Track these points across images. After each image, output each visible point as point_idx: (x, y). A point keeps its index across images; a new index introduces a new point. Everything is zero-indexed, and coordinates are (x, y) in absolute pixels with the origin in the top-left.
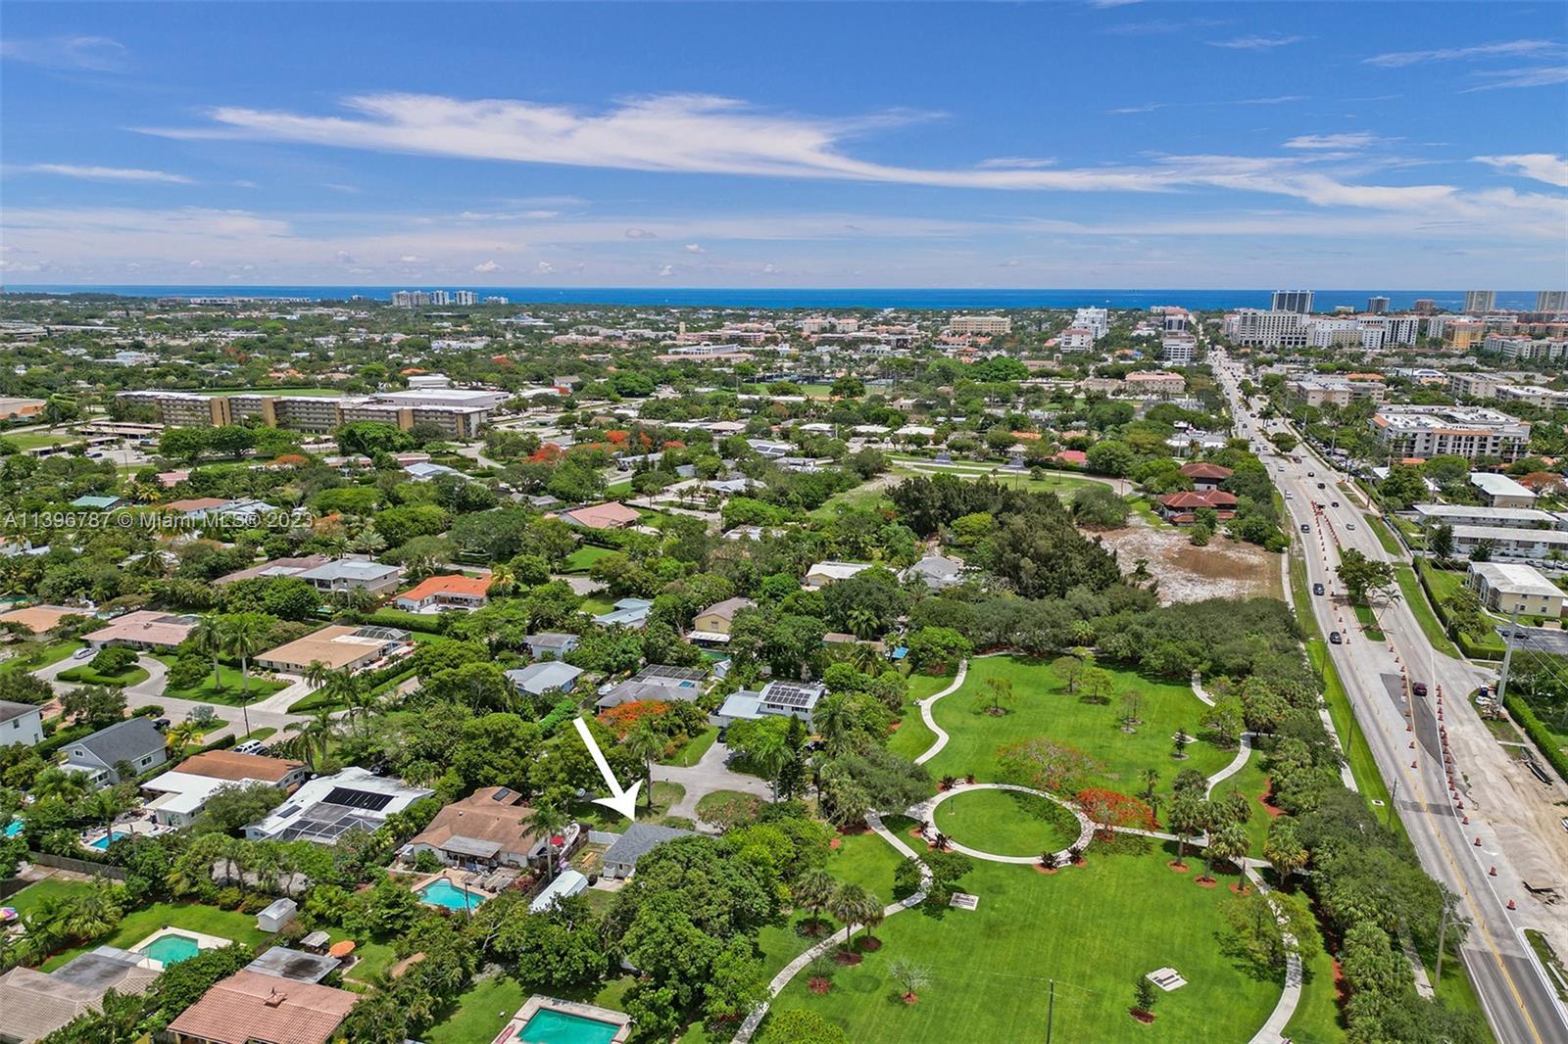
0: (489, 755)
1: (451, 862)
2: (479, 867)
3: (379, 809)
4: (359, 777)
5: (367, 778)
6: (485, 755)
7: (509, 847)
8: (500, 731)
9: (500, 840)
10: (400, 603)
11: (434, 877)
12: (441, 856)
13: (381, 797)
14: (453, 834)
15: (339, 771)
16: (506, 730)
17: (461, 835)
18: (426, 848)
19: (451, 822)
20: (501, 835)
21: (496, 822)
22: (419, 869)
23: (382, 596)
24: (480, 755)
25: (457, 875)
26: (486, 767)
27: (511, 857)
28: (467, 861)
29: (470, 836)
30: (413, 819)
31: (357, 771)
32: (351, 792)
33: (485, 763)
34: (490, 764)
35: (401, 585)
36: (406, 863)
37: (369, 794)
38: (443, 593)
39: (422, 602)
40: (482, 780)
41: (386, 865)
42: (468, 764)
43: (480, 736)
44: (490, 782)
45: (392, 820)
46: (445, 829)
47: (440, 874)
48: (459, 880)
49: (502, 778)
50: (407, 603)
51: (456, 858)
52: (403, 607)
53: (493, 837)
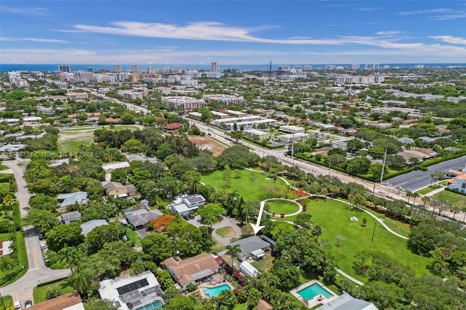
3: (148, 284)
7: (212, 268)
9: (206, 268)
12: (194, 283)
13: (143, 280)
14: (190, 275)
20: (204, 266)
21: (197, 264)
22: (192, 291)
37: (134, 283)
46: (185, 275)
47: (199, 288)
53: (202, 269)
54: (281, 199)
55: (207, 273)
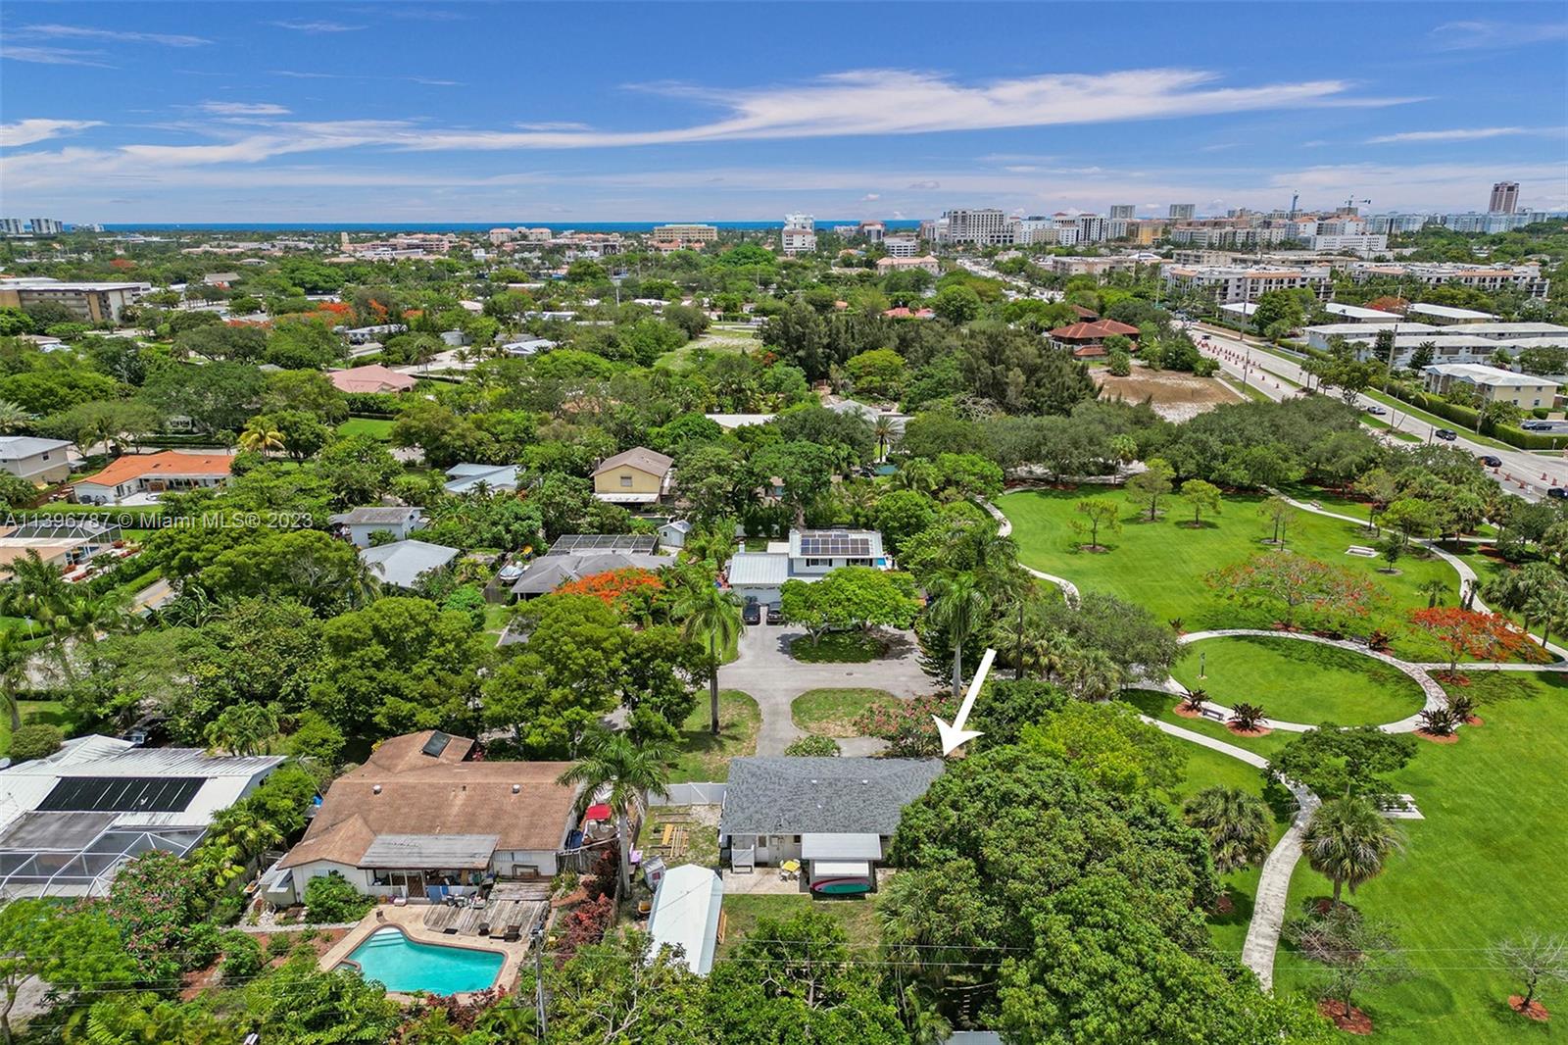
0: (390, 676)
1: (386, 890)
2: (456, 891)
3: (180, 806)
4: (107, 754)
5: (124, 754)
6: (381, 676)
7: (515, 839)
8: (407, 628)
9: (488, 829)
10: (79, 492)
11: (358, 931)
12: (362, 883)
13: (175, 783)
14: (376, 833)
15: (57, 748)
16: (418, 624)
17: (393, 831)
18: (323, 870)
19: (362, 810)
20: (484, 817)
21: (462, 795)
22: (314, 918)
23: (44, 487)
24: (371, 679)
25: (414, 916)
26: (389, 699)
27: (520, 859)
28: (427, 882)
29: (416, 830)
30: (271, 815)
31: (97, 742)
32: (103, 782)
33: (385, 691)
34: (396, 692)
35: (73, 472)
36: (279, 909)
37: (144, 780)
38: (152, 475)
39: (120, 489)
40: (385, 725)
41: (234, 920)
42: (349, 699)
43: (365, 643)
44: (401, 725)
45: (225, 825)
46: (355, 825)
47: (371, 921)
48: (421, 925)
49: (424, 716)
50: (93, 493)
51: (398, 881)
52: (87, 499)
53: (468, 824)
54: (1345, 644)
55: (454, 855)
